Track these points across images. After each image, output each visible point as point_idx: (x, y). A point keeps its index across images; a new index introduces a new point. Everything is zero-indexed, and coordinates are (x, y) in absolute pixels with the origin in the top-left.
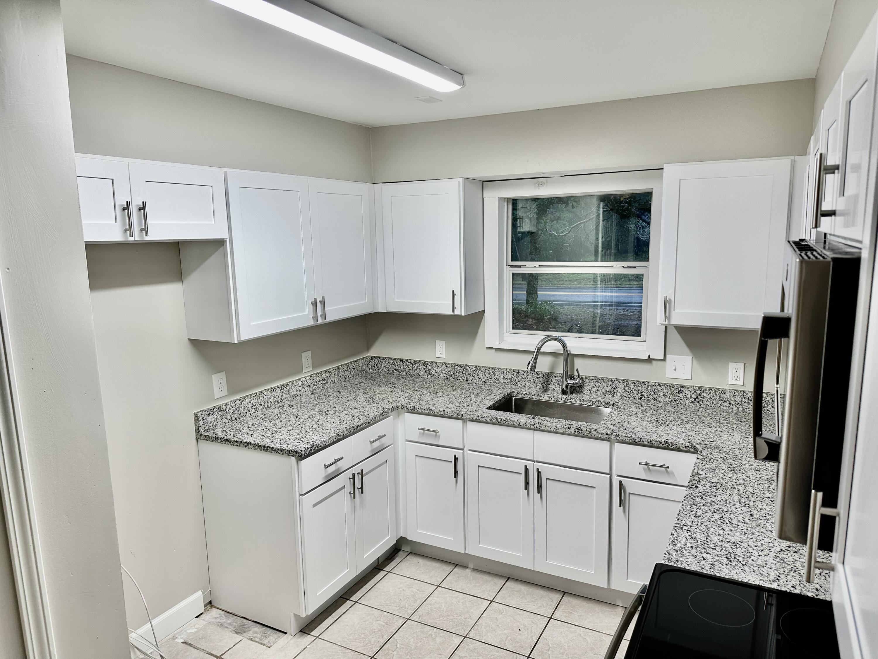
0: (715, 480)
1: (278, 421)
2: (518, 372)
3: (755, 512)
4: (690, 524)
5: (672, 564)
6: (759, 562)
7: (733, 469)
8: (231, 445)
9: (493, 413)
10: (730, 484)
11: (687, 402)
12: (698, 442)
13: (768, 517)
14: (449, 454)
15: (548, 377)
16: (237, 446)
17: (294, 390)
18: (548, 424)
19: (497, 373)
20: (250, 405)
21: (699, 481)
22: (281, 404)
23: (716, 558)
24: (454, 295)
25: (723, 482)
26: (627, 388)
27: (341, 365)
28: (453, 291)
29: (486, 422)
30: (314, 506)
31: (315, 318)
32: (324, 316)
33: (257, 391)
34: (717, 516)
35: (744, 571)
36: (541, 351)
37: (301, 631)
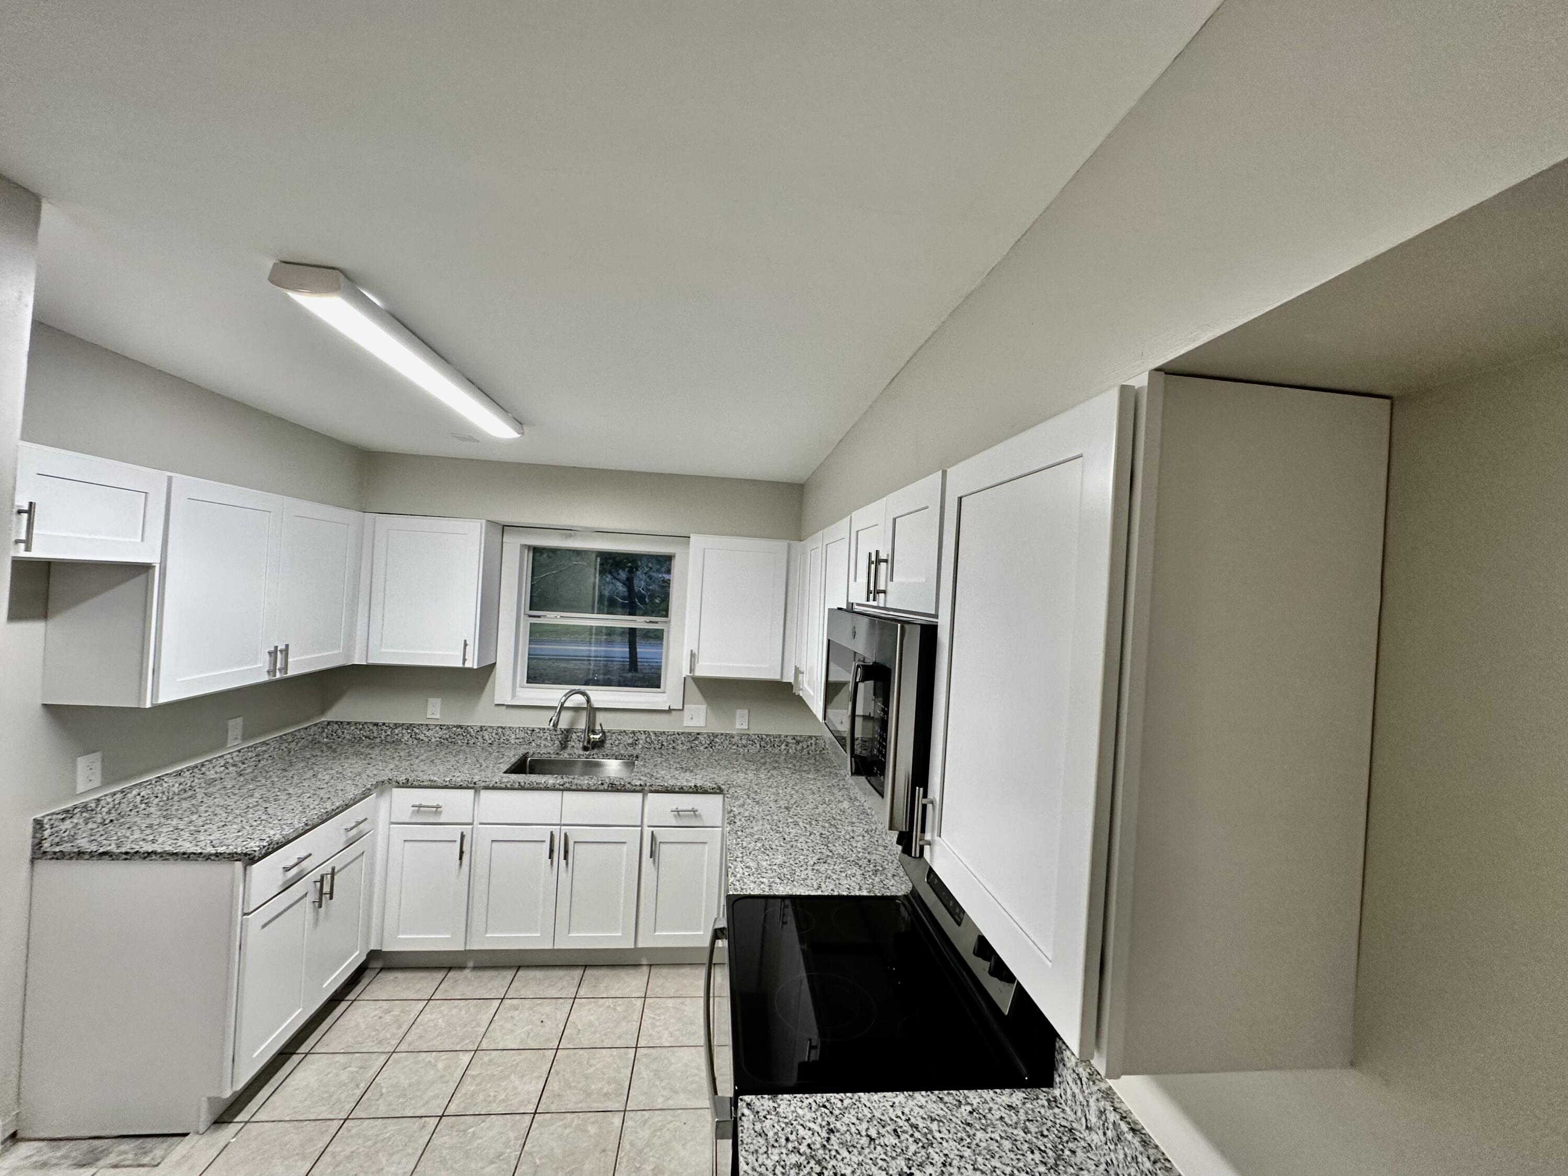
0: (747, 814)
1: (194, 817)
2: (533, 731)
3: (786, 836)
4: (741, 855)
5: (739, 893)
6: (803, 876)
7: (758, 803)
8: (113, 860)
9: (514, 777)
10: (759, 816)
11: (702, 748)
12: (722, 782)
13: (797, 838)
14: (454, 833)
15: (567, 734)
16: (126, 859)
17: (212, 772)
18: (579, 782)
19: (508, 733)
20: (139, 798)
21: (734, 816)
22: (190, 793)
23: (771, 880)
24: (466, 645)
25: (754, 815)
26: (648, 739)
27: (285, 735)
28: (465, 641)
29: (506, 788)
30: (264, 926)
31: (272, 672)
32: (285, 669)
33: (152, 777)
34: (759, 845)
35: (794, 886)
36: (565, 705)
37: (216, 1122)
